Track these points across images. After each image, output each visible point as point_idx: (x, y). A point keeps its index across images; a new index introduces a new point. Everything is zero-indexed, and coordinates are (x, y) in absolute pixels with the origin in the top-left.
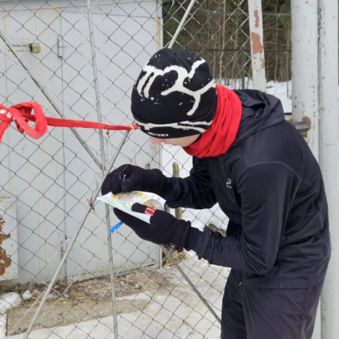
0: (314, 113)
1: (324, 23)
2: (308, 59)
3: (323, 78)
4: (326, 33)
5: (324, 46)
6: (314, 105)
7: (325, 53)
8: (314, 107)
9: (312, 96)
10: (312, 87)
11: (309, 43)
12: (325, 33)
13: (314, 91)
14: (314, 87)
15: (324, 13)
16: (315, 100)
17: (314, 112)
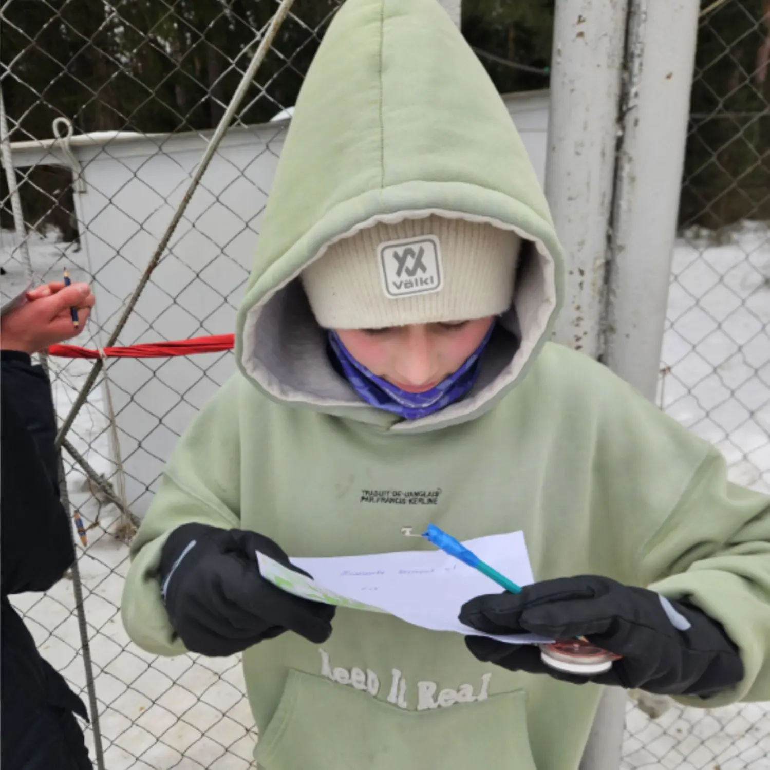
0: (578, 339)
1: (636, 95)
2: (570, 199)
3: (621, 248)
4: (640, 123)
5: (630, 160)
6: (579, 319)
7: (633, 179)
8: (577, 325)
9: (574, 297)
10: (577, 273)
11: (578, 153)
12: (636, 123)
13: (581, 284)
14: (582, 272)
15: (641, 64)
16: (584, 308)
17: (576, 336)
